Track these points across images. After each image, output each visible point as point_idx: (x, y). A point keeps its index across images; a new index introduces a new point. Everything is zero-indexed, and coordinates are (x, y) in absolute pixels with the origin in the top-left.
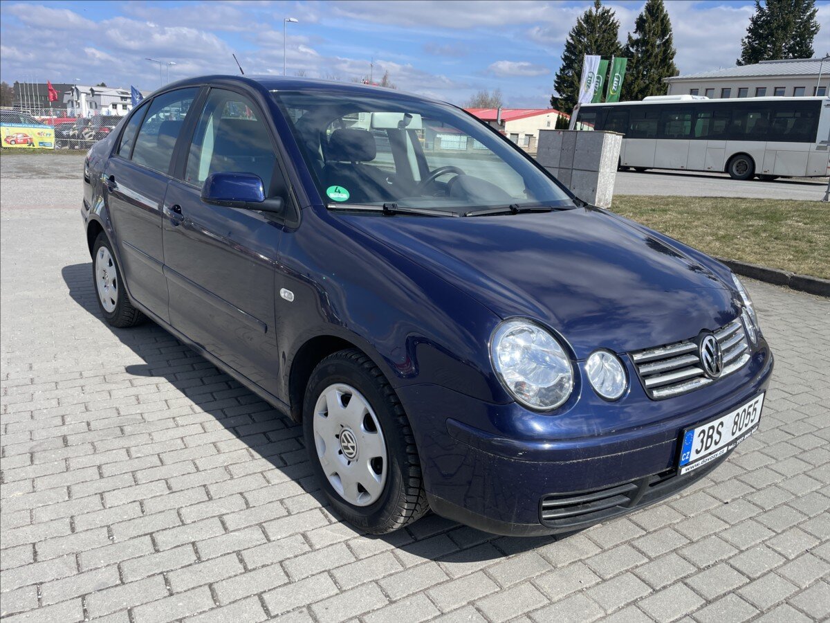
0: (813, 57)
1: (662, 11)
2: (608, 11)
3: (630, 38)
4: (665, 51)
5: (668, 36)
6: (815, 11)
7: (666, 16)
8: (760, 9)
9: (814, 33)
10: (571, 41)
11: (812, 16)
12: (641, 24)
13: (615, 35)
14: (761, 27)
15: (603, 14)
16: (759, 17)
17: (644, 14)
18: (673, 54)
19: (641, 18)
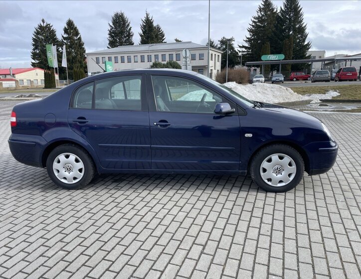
0: (134, 45)
1: (74, 25)
2: (49, 25)
3: (63, 36)
4: (80, 42)
5: (79, 36)
6: (131, 28)
7: (76, 27)
8: (111, 26)
9: (132, 36)
10: (34, 37)
11: (130, 29)
12: (66, 31)
13: (55, 35)
14: (113, 33)
15: (47, 25)
16: (111, 29)
17: (66, 26)
18: (83, 44)
19: (65, 28)
